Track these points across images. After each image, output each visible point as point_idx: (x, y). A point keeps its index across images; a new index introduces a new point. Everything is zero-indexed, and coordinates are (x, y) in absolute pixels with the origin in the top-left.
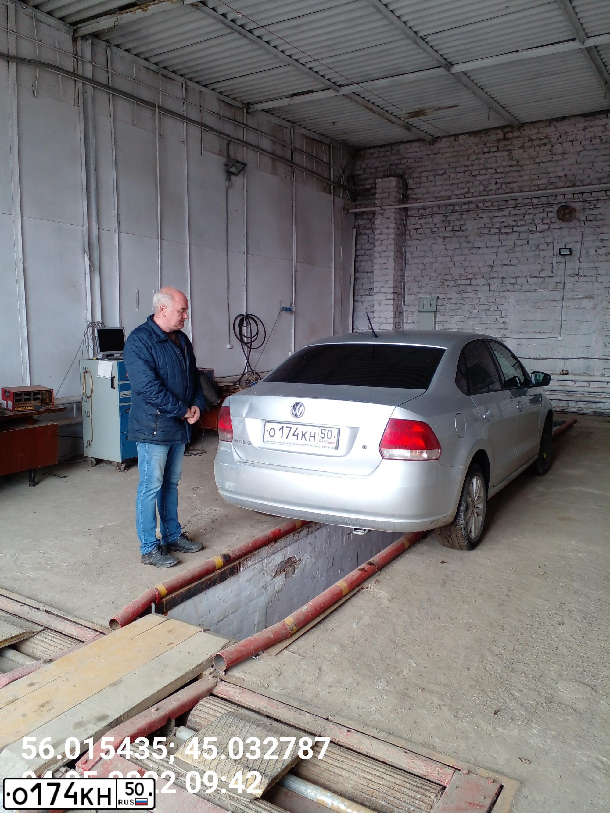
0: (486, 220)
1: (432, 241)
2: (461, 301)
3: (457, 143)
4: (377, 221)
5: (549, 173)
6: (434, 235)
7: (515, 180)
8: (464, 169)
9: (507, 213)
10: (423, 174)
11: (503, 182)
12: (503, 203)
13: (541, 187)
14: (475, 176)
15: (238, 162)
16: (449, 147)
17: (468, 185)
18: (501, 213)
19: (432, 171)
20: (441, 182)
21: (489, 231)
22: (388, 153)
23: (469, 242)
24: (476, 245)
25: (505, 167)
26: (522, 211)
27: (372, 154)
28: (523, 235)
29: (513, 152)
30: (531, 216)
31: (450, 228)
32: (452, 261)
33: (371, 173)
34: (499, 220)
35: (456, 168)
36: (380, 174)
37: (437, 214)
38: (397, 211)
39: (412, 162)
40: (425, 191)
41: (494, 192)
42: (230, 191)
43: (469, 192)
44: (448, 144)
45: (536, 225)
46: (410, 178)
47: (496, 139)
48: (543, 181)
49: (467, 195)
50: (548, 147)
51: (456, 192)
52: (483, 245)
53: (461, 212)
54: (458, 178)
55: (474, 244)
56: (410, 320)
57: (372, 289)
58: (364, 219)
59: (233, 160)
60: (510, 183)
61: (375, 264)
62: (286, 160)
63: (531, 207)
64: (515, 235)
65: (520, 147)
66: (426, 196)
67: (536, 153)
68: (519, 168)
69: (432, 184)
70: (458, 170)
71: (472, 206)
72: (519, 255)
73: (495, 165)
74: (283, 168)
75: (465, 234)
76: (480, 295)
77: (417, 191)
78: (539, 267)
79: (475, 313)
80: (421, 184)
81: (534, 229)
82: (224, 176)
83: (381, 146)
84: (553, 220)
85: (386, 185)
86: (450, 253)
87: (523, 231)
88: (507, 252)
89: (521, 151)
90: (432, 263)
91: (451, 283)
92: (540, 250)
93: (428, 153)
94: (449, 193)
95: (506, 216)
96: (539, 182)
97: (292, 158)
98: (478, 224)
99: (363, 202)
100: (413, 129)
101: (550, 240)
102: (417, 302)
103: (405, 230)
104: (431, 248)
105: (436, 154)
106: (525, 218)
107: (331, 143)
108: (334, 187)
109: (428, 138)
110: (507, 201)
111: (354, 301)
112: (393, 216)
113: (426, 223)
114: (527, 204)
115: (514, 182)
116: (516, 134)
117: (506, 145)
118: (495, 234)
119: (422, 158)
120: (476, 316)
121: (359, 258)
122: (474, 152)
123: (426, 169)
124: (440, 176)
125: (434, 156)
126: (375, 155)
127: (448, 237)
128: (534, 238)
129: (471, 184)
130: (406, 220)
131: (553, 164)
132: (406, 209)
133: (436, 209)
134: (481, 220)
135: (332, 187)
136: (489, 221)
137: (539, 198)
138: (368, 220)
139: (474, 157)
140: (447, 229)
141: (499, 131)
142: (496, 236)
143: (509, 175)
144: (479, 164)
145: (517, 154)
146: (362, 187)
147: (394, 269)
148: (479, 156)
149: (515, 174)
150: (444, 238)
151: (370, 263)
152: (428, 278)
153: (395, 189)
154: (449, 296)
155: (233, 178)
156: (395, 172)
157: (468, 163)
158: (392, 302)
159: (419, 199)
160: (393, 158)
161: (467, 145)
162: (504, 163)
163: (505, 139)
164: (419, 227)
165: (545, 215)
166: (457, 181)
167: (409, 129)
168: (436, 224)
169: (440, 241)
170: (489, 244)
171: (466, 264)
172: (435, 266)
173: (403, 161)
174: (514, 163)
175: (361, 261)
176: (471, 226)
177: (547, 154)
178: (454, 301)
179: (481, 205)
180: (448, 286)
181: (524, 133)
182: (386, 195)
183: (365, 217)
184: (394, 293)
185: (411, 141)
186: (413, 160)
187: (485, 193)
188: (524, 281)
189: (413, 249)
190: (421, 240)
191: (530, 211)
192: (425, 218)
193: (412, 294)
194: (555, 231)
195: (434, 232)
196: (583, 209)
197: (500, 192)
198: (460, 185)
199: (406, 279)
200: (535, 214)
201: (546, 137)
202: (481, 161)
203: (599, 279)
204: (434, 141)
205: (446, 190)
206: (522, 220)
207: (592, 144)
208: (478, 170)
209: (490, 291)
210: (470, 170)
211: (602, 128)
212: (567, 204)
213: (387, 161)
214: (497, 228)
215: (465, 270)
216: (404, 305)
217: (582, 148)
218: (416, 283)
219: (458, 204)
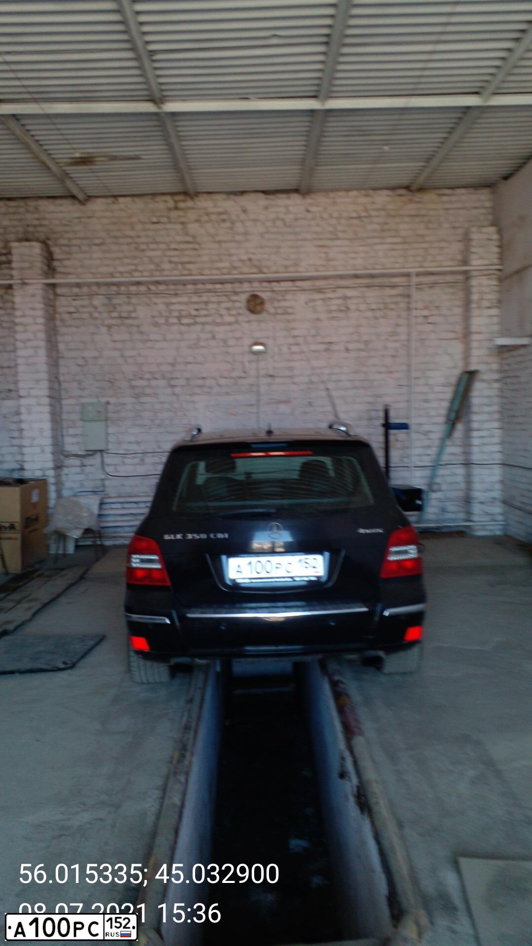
0: (162, 307)
1: (92, 329)
3: (116, 207)
4: (17, 299)
5: (231, 255)
6: (94, 322)
7: (193, 260)
8: (129, 240)
9: (186, 299)
10: (74, 242)
11: (179, 261)
12: (181, 286)
13: (225, 271)
14: (143, 250)
16: (107, 210)
17: (136, 261)
18: (179, 300)
19: (86, 238)
20: (100, 255)
21: (167, 320)
22: (22, 210)
23: (142, 333)
24: (151, 337)
25: (178, 243)
26: (204, 298)
28: (207, 328)
29: (188, 226)
30: (215, 306)
31: (115, 314)
32: (122, 356)
34: (177, 307)
35: (116, 237)
36: (14, 237)
37: (97, 294)
38: (44, 287)
39: (57, 225)
40: (79, 264)
41: (167, 273)
43: (136, 270)
44: (104, 207)
45: (222, 316)
46: (56, 245)
47: (165, 208)
48: (226, 264)
49: (136, 274)
50: (228, 224)
52: (161, 337)
53: (129, 295)
55: (148, 335)
56: (71, 431)
60: (186, 263)
61: (18, 357)
63: (213, 294)
64: (198, 328)
65: (196, 221)
66: (80, 270)
67: (215, 230)
68: (196, 246)
69: (87, 255)
70: (121, 241)
71: (143, 288)
72: (204, 351)
73: (167, 239)
75: (136, 322)
76: (162, 399)
77: (67, 263)
78: (228, 366)
79: (157, 422)
80: (71, 254)
81: (220, 320)
83: (9, 199)
84: (240, 311)
85: (26, 251)
86: (119, 345)
87: (207, 323)
88: (190, 347)
89: (196, 225)
90: (95, 358)
91: (124, 384)
92: (229, 346)
93: (77, 215)
94: (110, 269)
95: (185, 303)
96: (221, 265)
98: (152, 311)
100: (68, 181)
101: (238, 334)
102: (78, 408)
103: (54, 312)
104: (92, 338)
105: (89, 217)
106: (208, 307)
109: (81, 196)
110: (185, 285)
112: (39, 293)
113: (83, 306)
114: (209, 291)
115: (191, 263)
116: (190, 204)
117: (179, 216)
118: (174, 324)
119: (70, 221)
120: (159, 426)
122: (139, 220)
123: (78, 235)
124: (97, 247)
125: (86, 220)
127: (115, 325)
128: (221, 332)
130: (55, 300)
131: (235, 245)
132: (54, 285)
133: (94, 288)
134: (155, 306)
136: (165, 309)
137: (222, 284)
139: (139, 227)
140: (113, 315)
141: (169, 198)
142: (175, 328)
143: (186, 253)
144: (147, 236)
145: (193, 228)
147: (46, 364)
148: (146, 226)
149: (193, 253)
151: (6, 354)
152: (92, 377)
153: (40, 258)
154: (122, 400)
156: (34, 235)
157: (131, 233)
158: (47, 409)
159: (69, 274)
160: (28, 216)
161: (130, 211)
162: (178, 238)
163: (176, 208)
164: (73, 310)
165: (229, 305)
166: (120, 255)
168: (96, 308)
169: (104, 330)
170: (169, 337)
171: (140, 360)
172: (101, 361)
173: (44, 222)
174: (189, 239)
176: (142, 312)
177: (227, 233)
178: (129, 407)
179: (153, 288)
180: (120, 388)
181: (199, 204)
182: (27, 265)
184: (50, 396)
185: (53, 198)
186: (58, 223)
187: (158, 273)
188: (213, 382)
189: (68, 338)
190: (77, 327)
191: (213, 299)
192: (82, 299)
193: (71, 397)
194: (245, 325)
195: (96, 318)
196: (272, 300)
197: (176, 272)
198: (126, 261)
199: (61, 378)
200: (219, 303)
201: (225, 213)
202: (150, 233)
203: (296, 380)
204: (86, 200)
205: (106, 265)
206: (205, 309)
207: (276, 227)
208: (147, 244)
209: (173, 394)
210: (136, 243)
211: (284, 210)
212: (254, 293)
213: (19, 220)
214: (176, 317)
215: (140, 368)
216: (61, 412)
217: (266, 230)
218: (76, 384)
219: (123, 284)
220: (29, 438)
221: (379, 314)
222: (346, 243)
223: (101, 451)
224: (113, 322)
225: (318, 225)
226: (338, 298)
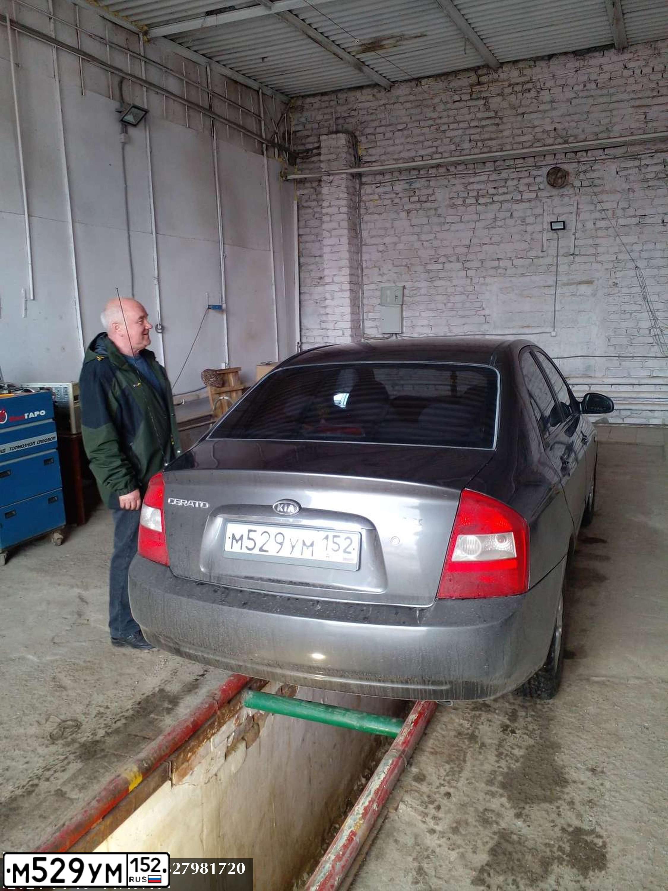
0: (460, 188)
1: (393, 216)
2: (433, 291)
3: (419, 89)
4: (325, 190)
5: (535, 127)
6: (395, 208)
7: (493, 136)
8: (431, 122)
9: (484, 178)
10: (378, 130)
11: (479, 139)
12: (480, 165)
13: (526, 144)
14: (444, 131)
15: (135, 107)
16: (410, 94)
17: (435, 144)
18: (477, 179)
19: (390, 125)
20: (402, 140)
21: (464, 201)
22: (332, 103)
23: (439, 216)
24: (449, 219)
26: (504, 175)
27: (312, 104)
28: (505, 206)
29: (490, 101)
30: (515, 182)
31: (416, 199)
32: (419, 240)
33: (312, 129)
34: (476, 187)
35: (419, 121)
36: (325, 130)
37: (399, 180)
38: (350, 177)
39: (364, 115)
40: (383, 151)
41: (467, 152)
42: (128, 148)
43: (436, 152)
44: (407, 91)
45: (521, 192)
46: (363, 135)
47: (467, 84)
48: (529, 137)
49: (435, 156)
50: (533, 93)
51: (422, 152)
52: (458, 219)
53: (429, 178)
54: (423, 134)
55: (445, 218)
56: (371, 316)
57: (321, 278)
58: (306, 188)
59: (129, 104)
60: (486, 140)
61: (324, 246)
62: (204, 109)
63: (514, 170)
64: (496, 206)
65: (498, 94)
66: (383, 157)
67: (518, 101)
68: (497, 121)
69: (391, 142)
70: (422, 124)
71: (442, 170)
72: (501, 231)
73: (468, 117)
74: (200, 120)
75: (434, 205)
76: (455, 282)
77: (372, 151)
78: (524, 246)
79: (450, 305)
80: (376, 142)
81: (519, 197)
82: (118, 127)
83: (323, 94)
84: (542, 186)
85: (333, 143)
87: (507, 201)
88: (486, 228)
89: (499, 99)
90: (395, 244)
91: (420, 269)
92: (527, 225)
93: (384, 102)
94: (412, 154)
95: (483, 182)
96: (523, 138)
97: (210, 107)
98: (450, 193)
99: (304, 166)
100: (366, 69)
101: (538, 211)
102: (378, 293)
103: (360, 201)
104: (392, 223)
106: (507, 185)
107: (260, 88)
108: (267, 146)
109: (384, 82)
110: (484, 163)
111: (300, 293)
112: (344, 183)
113: (385, 193)
115: (491, 139)
116: (493, 76)
117: (481, 92)
118: (471, 204)
119: (376, 110)
120: (452, 309)
121: (304, 238)
122: (441, 100)
123: (383, 123)
124: (400, 133)
125: (391, 106)
126: (316, 106)
127: (413, 210)
128: (519, 209)
129: (439, 142)
130: (360, 189)
131: (540, 115)
132: (360, 175)
133: (396, 174)
134: (453, 187)
135: (264, 146)
136: (463, 189)
137: (524, 158)
138: (312, 190)
139: (442, 107)
140: (413, 199)
141: (472, 74)
142: (473, 208)
143: (486, 129)
144: (449, 116)
145: (495, 102)
146: (301, 148)
147: (349, 251)
148: (448, 106)
149: (494, 128)
150: (409, 212)
151: (317, 244)
152: (391, 262)
153: (346, 149)
154: (417, 285)
155: (132, 131)
156: (343, 126)
157: (434, 115)
158: (347, 294)
159: (374, 162)
160: (339, 109)
161: (432, 92)
162: (480, 115)
163: (479, 83)
164: (376, 197)
165: (531, 180)
166: (421, 138)
167: (361, 70)
168: (397, 194)
169: (403, 215)
170: (465, 218)
171: (436, 243)
172: (401, 246)
173: (353, 113)
174: (492, 114)
175: (307, 242)
176: (441, 195)
177: (532, 103)
178: (423, 291)
179: (452, 169)
180: (416, 272)
181: (503, 76)
182: (334, 156)
183: (308, 185)
184: (351, 282)
185: (360, 88)
186: (366, 112)
187: (458, 153)
188: (508, 263)
189: (371, 225)
190: (380, 214)
191: (513, 176)
192: (384, 186)
193: (372, 283)
194: (544, 200)
195: (396, 204)
196: (577, 172)
197: (475, 151)
198: (426, 144)
199: (364, 265)
200: (519, 179)
201: (531, 81)
202: (451, 113)
203: (599, 259)
204: (391, 87)
205: (408, 150)
206: (504, 186)
207: (587, 90)
208: (448, 124)
209: (467, 277)
210: (438, 124)
211: (597, 70)
212: (558, 166)
213: (332, 113)
214: (473, 197)
215: (436, 252)
216: (363, 298)
217: (574, 95)
218: (376, 269)
219: (423, 167)
220: (332, 321)
223: (396, 334)
224: (413, 206)
225: (637, 83)
226: (656, 164)
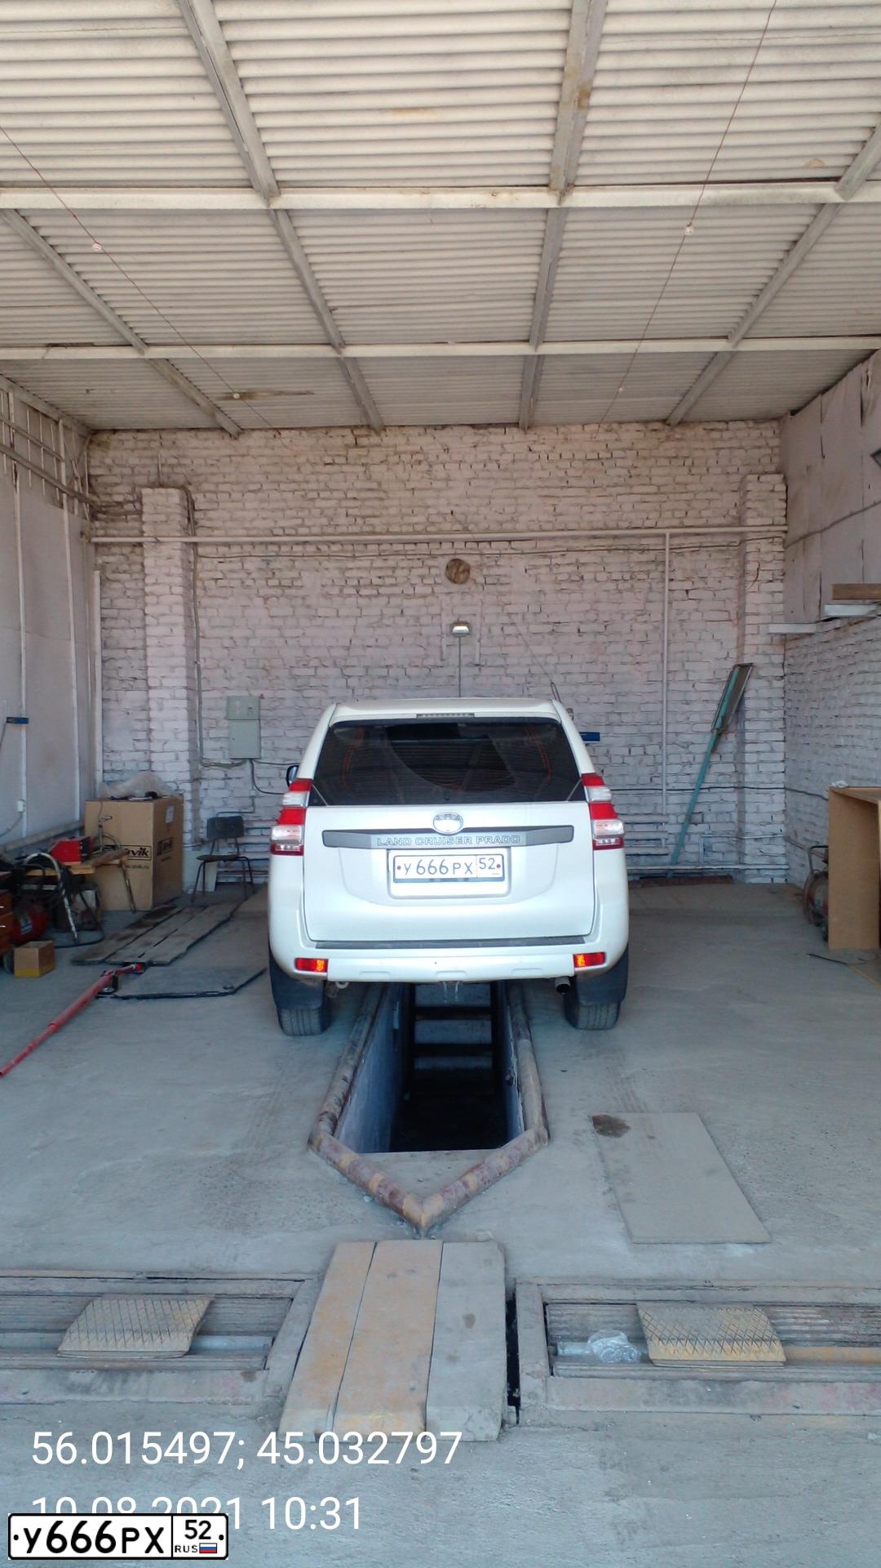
0: (336, 574)
1: (244, 601)
2: (300, 704)
3: (277, 442)
4: (149, 562)
5: (428, 507)
6: (247, 591)
7: (377, 513)
8: (294, 486)
9: (366, 564)
10: (222, 488)
11: (359, 514)
12: (361, 548)
13: (419, 528)
14: (313, 500)
16: (266, 447)
17: (301, 514)
18: (358, 564)
19: (238, 483)
20: (255, 505)
22: (155, 445)
23: (308, 607)
24: (321, 612)
25: (361, 490)
26: (391, 562)
27: (122, 442)
28: (394, 601)
29: (372, 468)
30: (406, 572)
31: (274, 582)
32: (281, 636)
33: (123, 476)
34: (355, 573)
35: (279, 483)
36: (146, 480)
37: (251, 556)
38: (183, 546)
39: (200, 465)
40: (228, 516)
41: (343, 529)
43: (302, 525)
44: (262, 443)
45: (413, 586)
46: (198, 491)
47: (342, 444)
48: (420, 519)
49: (302, 530)
50: (424, 467)
51: (281, 524)
53: (293, 557)
55: (316, 610)
56: (213, 733)
58: (116, 555)
60: (369, 517)
61: (149, 635)
63: (404, 557)
64: (383, 601)
65: (382, 462)
66: (229, 524)
67: (406, 474)
68: (382, 495)
69: (240, 505)
70: (283, 487)
71: (311, 549)
72: (390, 631)
73: (344, 486)
75: (301, 593)
76: (331, 693)
77: (211, 514)
78: (421, 651)
80: (218, 503)
81: (411, 592)
83: (141, 431)
84: (438, 580)
85: (161, 500)
86: (278, 622)
87: (394, 595)
88: (370, 626)
89: (384, 467)
90: (247, 639)
91: (283, 674)
92: (422, 625)
93: (229, 452)
94: (270, 525)
95: (366, 568)
96: (415, 520)
97: (13, 445)
98: (322, 578)
99: (112, 524)
100: (217, 414)
101: (434, 610)
102: (223, 704)
103: (195, 579)
104: (243, 612)
105: (243, 456)
106: (395, 574)
107: (61, 419)
108: (67, 497)
109: (233, 429)
110: (366, 545)
111: (103, 700)
112: (177, 554)
113: (232, 571)
114: (397, 553)
115: (375, 517)
116: (374, 439)
117: (360, 456)
118: (350, 596)
119: (218, 460)
121: (113, 623)
122: (308, 460)
123: (227, 480)
124: (252, 495)
125: (239, 459)
126: (129, 445)
127: (273, 596)
128: (412, 606)
129: (307, 512)
130: (195, 563)
131: (433, 493)
132: (196, 544)
133: (247, 549)
134: (326, 572)
136: (339, 575)
137: (415, 544)
138: (122, 557)
139: (308, 468)
140: (271, 582)
141: (347, 432)
142: (352, 601)
143: (368, 503)
144: (318, 481)
145: (378, 471)
146: (107, 498)
147: (185, 645)
148: (317, 469)
149: (377, 503)
151: (134, 632)
152: (245, 663)
153: (178, 510)
154: (279, 694)
156: (169, 477)
157: (297, 477)
158: (184, 703)
159: (217, 529)
160: (163, 453)
161: (295, 449)
162: (358, 485)
163: (357, 445)
164: (219, 575)
165: (425, 571)
166: (282, 505)
167: (209, 414)
168: (249, 574)
169: (259, 601)
170: (342, 612)
171: (305, 642)
172: (253, 643)
173: (183, 461)
174: (374, 485)
175: (112, 628)
176: (308, 579)
177: (423, 478)
178: (288, 703)
179: (325, 549)
180: (277, 678)
181: (387, 440)
182: (163, 518)
183: (115, 550)
184: (188, 688)
185: (196, 430)
186: (202, 461)
187: (331, 530)
188: (401, 672)
189: (211, 612)
190: (225, 598)
191: (403, 564)
192: (232, 562)
193: (214, 689)
194: (442, 597)
195: (248, 587)
196: (480, 566)
197: (355, 529)
198: (288, 513)
199: (202, 664)
200: (411, 569)
201: (421, 451)
202: (322, 477)
203: (509, 671)
204: (239, 434)
205: (264, 519)
206: (391, 577)
207: (488, 470)
208: (318, 492)
209: (348, 687)
210: (304, 490)
211: (499, 448)
212: (457, 557)
213: (152, 458)
214: (353, 586)
215: (305, 652)
216: (200, 708)
217: (474, 475)
218: (220, 672)
219: (285, 543)
220: (159, 741)
221: (621, 586)
222: (582, 492)
223: (251, 760)
224: (271, 592)
225: (543, 469)
226: (568, 564)
